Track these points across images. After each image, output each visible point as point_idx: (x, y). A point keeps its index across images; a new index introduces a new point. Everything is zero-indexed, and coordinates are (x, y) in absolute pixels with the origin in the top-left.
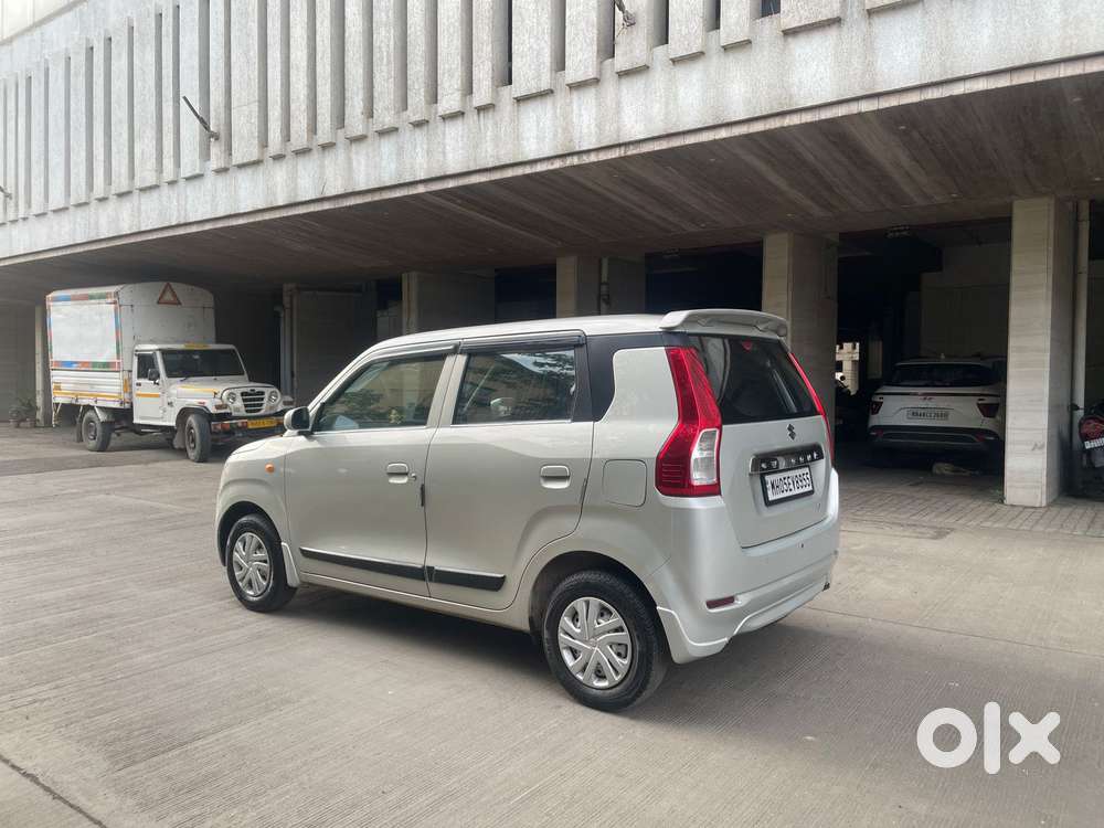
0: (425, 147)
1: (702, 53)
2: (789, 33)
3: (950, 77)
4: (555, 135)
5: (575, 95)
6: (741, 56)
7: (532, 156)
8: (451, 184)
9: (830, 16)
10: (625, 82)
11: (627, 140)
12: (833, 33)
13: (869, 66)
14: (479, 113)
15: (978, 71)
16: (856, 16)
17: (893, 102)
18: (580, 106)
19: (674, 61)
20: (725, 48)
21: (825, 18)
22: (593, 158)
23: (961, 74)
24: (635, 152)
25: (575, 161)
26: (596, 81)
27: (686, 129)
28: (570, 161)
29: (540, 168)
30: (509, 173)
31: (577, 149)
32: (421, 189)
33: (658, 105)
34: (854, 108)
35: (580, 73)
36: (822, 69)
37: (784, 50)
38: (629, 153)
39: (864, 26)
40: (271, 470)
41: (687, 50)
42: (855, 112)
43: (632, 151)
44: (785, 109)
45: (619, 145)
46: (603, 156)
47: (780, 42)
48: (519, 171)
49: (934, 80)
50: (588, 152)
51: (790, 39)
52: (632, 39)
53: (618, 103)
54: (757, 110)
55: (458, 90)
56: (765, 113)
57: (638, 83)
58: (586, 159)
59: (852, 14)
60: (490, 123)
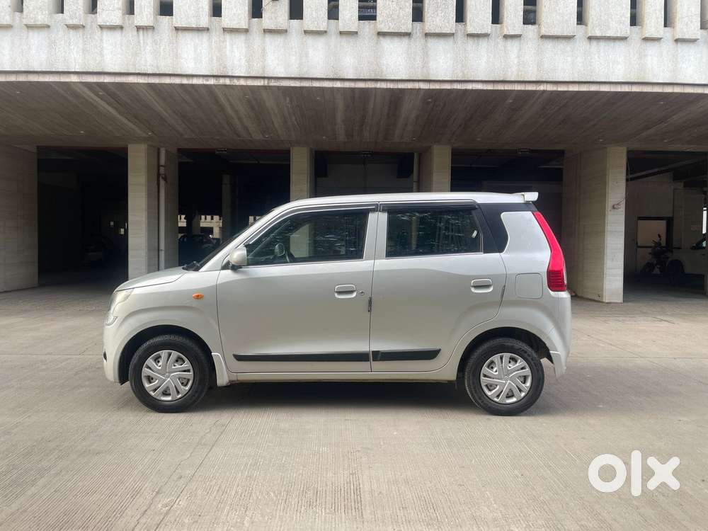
0: (81, 46)
1: (326, 32)
2: (381, 34)
3: (466, 79)
4: (211, 60)
5: (228, 36)
6: (351, 40)
7: (190, 72)
8: (107, 79)
9: (406, 31)
10: (268, 38)
11: (270, 75)
12: (405, 40)
13: (425, 64)
14: (137, 31)
15: (480, 79)
16: (418, 34)
17: (437, 86)
18: (232, 45)
19: (306, 32)
20: (341, 33)
21: (403, 31)
22: (242, 82)
23: (472, 79)
24: (275, 84)
25: (227, 82)
26: (246, 31)
27: (314, 76)
28: (222, 81)
29: (195, 81)
30: (167, 80)
31: (230, 74)
32: (74, 79)
33: (294, 58)
34: (417, 86)
35: (235, 22)
36: (400, 59)
37: (377, 43)
38: (271, 84)
39: (423, 41)
40: (198, 297)
41: (316, 27)
42: (417, 88)
43: (273, 83)
44: (379, 78)
45: (264, 78)
46: (250, 83)
47: (375, 37)
48: (177, 81)
49: (459, 79)
50: (239, 77)
51: (381, 38)
52: (276, 10)
53: (264, 50)
54: (362, 75)
55: (120, 9)
56: (366, 78)
57: (279, 40)
58: (236, 82)
59: (416, 33)
60: (149, 41)
